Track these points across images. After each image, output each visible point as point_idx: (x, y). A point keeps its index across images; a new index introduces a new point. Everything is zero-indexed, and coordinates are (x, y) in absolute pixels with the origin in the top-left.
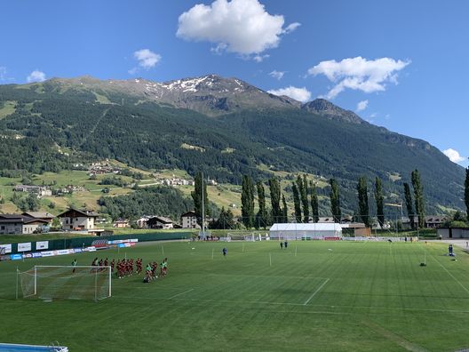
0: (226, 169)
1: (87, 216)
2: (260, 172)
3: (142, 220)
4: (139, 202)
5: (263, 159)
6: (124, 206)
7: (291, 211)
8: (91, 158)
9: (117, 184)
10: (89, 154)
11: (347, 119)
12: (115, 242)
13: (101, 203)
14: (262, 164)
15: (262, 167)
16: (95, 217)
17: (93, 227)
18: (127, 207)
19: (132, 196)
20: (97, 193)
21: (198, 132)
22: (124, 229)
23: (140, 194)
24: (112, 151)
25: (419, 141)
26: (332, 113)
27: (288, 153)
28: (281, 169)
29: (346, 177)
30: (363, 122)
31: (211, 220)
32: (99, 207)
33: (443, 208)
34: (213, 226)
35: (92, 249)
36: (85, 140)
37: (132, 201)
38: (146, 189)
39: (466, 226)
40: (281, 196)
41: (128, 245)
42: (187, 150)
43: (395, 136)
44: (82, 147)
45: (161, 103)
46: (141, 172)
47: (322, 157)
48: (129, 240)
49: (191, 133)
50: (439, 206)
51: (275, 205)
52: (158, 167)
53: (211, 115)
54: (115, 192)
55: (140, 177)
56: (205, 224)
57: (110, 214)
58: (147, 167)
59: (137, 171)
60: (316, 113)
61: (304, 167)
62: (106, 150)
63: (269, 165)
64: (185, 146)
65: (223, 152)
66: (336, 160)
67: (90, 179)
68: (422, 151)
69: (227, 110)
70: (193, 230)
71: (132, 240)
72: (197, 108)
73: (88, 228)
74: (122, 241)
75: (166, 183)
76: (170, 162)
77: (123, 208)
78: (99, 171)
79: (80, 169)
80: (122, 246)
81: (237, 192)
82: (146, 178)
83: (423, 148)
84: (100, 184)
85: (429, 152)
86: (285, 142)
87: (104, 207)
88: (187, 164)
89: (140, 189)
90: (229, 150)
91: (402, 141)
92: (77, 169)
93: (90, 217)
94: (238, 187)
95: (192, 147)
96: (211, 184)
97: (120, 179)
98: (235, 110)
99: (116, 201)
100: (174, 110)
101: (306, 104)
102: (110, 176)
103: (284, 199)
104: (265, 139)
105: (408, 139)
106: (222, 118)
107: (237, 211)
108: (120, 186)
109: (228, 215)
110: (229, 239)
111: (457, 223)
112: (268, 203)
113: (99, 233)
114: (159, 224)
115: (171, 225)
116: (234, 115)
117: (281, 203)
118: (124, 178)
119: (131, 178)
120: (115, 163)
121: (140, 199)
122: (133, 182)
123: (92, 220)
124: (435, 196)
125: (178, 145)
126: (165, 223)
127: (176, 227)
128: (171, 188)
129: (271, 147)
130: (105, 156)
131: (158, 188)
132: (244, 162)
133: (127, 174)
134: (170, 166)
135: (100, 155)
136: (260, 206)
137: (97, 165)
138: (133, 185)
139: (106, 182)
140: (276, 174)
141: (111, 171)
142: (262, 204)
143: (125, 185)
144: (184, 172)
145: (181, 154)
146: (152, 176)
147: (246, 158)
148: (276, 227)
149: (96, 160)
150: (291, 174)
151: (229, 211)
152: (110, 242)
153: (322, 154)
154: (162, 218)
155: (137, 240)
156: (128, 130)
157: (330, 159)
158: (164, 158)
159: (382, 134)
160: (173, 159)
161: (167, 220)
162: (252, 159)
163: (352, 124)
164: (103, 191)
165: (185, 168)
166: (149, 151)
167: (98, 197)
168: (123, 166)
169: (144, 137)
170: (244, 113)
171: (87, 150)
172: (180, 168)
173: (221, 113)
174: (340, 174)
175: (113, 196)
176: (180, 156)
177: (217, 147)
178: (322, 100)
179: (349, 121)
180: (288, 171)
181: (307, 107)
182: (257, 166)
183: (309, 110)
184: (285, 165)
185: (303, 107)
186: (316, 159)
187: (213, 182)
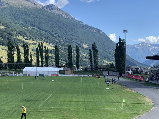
2: (19, 40)
5: (21, 33)
7: (34, 61)
11: (64, 16)
14: (20, 36)
15: (20, 37)
25: (98, 29)
26: (57, 12)
27: (34, 31)
28: (30, 39)
29: (63, 45)
30: (72, 18)
33: (106, 62)
39: (115, 70)
40: (30, 53)
43: (87, 26)
47: (51, 34)
50: (104, 61)
51: (26, 58)
60: (50, 12)
61: (42, 39)
63: (24, 37)
66: (59, 36)
68: (98, 34)
69: (1, 5)
81: (6, 50)
83: (99, 33)
85: (101, 35)
86: (33, 25)
90: (2, 27)
91: (89, 29)
94: (6, 48)
98: (6, 6)
101: (44, 6)
103: (31, 55)
104: (22, 23)
105: (92, 28)
107: (5, 60)
111: (112, 68)
112: (22, 57)
116: (5, 8)
117: (29, 57)
124: (103, 56)
129: (25, 27)
132: (10, 34)
136: (18, 58)
140: (27, 41)
147: (11, 32)
148: (26, 69)
150: (35, 42)
151: (0, 60)
153: (51, 33)
157: (55, 36)
159: (81, 25)
162: (14, 33)
170: (11, 7)
174: (60, 43)
178: (53, 5)
179: (66, 17)
180: (34, 41)
181: (45, 8)
182: (17, 37)
183: (46, 10)
184: (32, 37)
185: (43, 8)
186: (49, 35)
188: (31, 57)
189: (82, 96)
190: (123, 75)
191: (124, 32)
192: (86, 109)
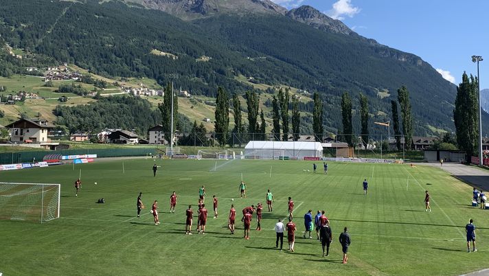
0: (200, 80)
1: (40, 128)
2: (238, 84)
3: (104, 133)
4: (102, 114)
5: (242, 70)
6: (82, 116)
8: (46, 62)
9: (76, 93)
10: (45, 57)
11: (334, 29)
12: (70, 157)
13: (57, 113)
14: (241, 76)
15: (241, 78)
16: (49, 129)
17: (46, 139)
18: (87, 118)
19: (93, 106)
20: (52, 102)
21: (170, 36)
22: (82, 143)
23: (103, 104)
24: (72, 55)
25: (411, 55)
26: (318, 21)
27: (270, 64)
28: (261, 82)
29: (331, 92)
30: (352, 33)
31: (181, 135)
32: (54, 118)
33: (433, 129)
34: (183, 142)
35: (43, 164)
36: (40, 41)
37: (92, 112)
38: (109, 99)
39: (455, 149)
40: (259, 111)
41: (85, 161)
42: (156, 57)
43: (386, 49)
44: (37, 49)
45: (129, 3)
46: (105, 79)
47: (306, 70)
48: (86, 156)
49: (163, 38)
50: (430, 126)
51: (252, 120)
52: (124, 75)
53: (185, 19)
54: (74, 101)
55: (103, 84)
56: (174, 139)
57: (67, 125)
58: (111, 74)
59: (100, 78)
60: (302, 21)
61: (287, 80)
62: (65, 54)
63: (248, 76)
64: (156, 52)
65: (197, 60)
66: (321, 73)
67: (45, 86)
68: (413, 67)
69: (204, 13)
70: (161, 146)
71: (90, 156)
72: (170, 10)
73: (41, 140)
74: (78, 156)
75: (132, 93)
76: (138, 70)
77: (82, 120)
78: (56, 77)
79: (34, 74)
80: (78, 162)
81: (212, 105)
82: (110, 87)
83: (415, 63)
84: (56, 91)
85: (420, 68)
86: (266, 52)
87: (60, 118)
88: (157, 72)
89: (102, 98)
90: (205, 59)
91: (392, 55)
92: (31, 74)
93: (43, 128)
94: (213, 100)
95: (163, 54)
96: (183, 96)
97: (79, 87)
98: (212, 14)
99: (75, 111)
100: (144, 12)
101: (291, 11)
102: (69, 82)
103: (262, 116)
104: (246, 48)
105: (399, 53)
106: (197, 22)
107: (210, 126)
108: (80, 94)
109: (200, 130)
110: (199, 158)
111: (445, 145)
112: (245, 119)
113: (52, 147)
114: (122, 138)
115: (136, 140)
116: (211, 19)
117: (259, 117)
118: (85, 86)
119: (91, 87)
120: (75, 68)
121: (102, 110)
122: (95, 91)
123: (46, 132)
124: (425, 116)
125: (148, 51)
126: (129, 137)
127: (142, 142)
128: (138, 98)
129: (251, 57)
130: (63, 60)
131: (123, 98)
132: (221, 72)
133: (87, 80)
134: (138, 74)
135: (57, 59)
136: (236, 122)
137: (54, 70)
138: (94, 94)
139: (64, 90)
140: (256, 86)
141: (70, 77)
142: (237, 119)
143: (85, 93)
144: (153, 81)
145: (150, 60)
146: (116, 85)
147: (223, 68)
148: (252, 144)
149: (52, 64)
150: (272, 87)
151: (202, 126)
152: (64, 158)
153: (306, 66)
154: (126, 132)
155: (95, 156)
156: (90, 31)
157: (315, 72)
158: (130, 64)
159: (372, 47)
160: (141, 67)
161: (131, 134)
162: (230, 69)
163: (339, 34)
164: (60, 100)
165: (155, 77)
166: (114, 56)
167: (54, 106)
168: (84, 72)
169: (109, 41)
170: (223, 17)
171: (43, 53)
172: (149, 76)
173: (198, 16)
174: (324, 89)
175: (71, 106)
176: (149, 62)
177: (191, 55)
178: (308, 7)
179: (337, 31)
180: (269, 84)
181: (292, 14)
182: (236, 78)
183: (294, 18)
184: (266, 77)
185: (288, 14)
186: (301, 72)
187: (186, 93)
188: (263, 120)
189: (371, 208)
190: (473, 159)
191: (474, 60)
192: (380, 239)
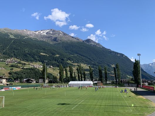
0: (56, 62)
1: (3, 78)
2: (68, 63)
3: (25, 80)
4: (24, 74)
5: (69, 59)
6: (19, 75)
8: (7, 57)
9: (16, 67)
10: (6, 56)
11: (98, 46)
12: (12, 88)
13: (10, 73)
14: (69, 61)
15: (69, 62)
17: (5, 82)
19: (22, 71)
21: (46, 49)
22: (17, 83)
23: (25, 71)
24: (15, 55)
25: (121, 54)
26: (93, 44)
27: (78, 57)
28: (75, 63)
29: (97, 65)
30: (103, 47)
31: (49, 80)
32: (9, 75)
33: (129, 77)
34: (50, 82)
35: (3, 90)
36: (5, 51)
37: (21, 73)
38: (27, 69)
41: (17, 89)
42: (42, 55)
43: (114, 52)
44: (4, 53)
45: (33, 38)
46: (25, 63)
47: (89, 59)
48: (17, 87)
49: (44, 49)
50: (127, 76)
51: (71, 74)
52: (32, 61)
53: (51, 43)
54: (15, 70)
55: (25, 64)
56: (47, 81)
57: (13, 77)
58: (27, 61)
59: (24, 62)
60: (88, 44)
61: (83, 62)
62: (12, 55)
63: (71, 61)
64: (42, 54)
65: (55, 56)
66: (94, 60)
67: (6, 65)
68: (122, 57)
69: (57, 41)
70: (42, 84)
71: (19, 87)
72: (46, 40)
73: (4, 82)
74: (15, 87)
75: (34, 67)
76: (36, 59)
77: (18, 75)
78: (10, 62)
79: (2, 61)
80: (15, 89)
82: (27, 65)
83: (123, 56)
84: (10, 67)
85: (124, 58)
86: (77, 53)
87: (11, 75)
88: (42, 60)
89: (24, 69)
90: (57, 56)
91: (115, 54)
92: (1, 61)
93: (4, 79)
94: (59, 68)
95: (44, 54)
96: (50, 67)
97: (17, 65)
98: (60, 42)
99: (16, 73)
100: (38, 41)
102: (14, 64)
104: (70, 52)
105: (118, 53)
106: (55, 44)
107: (58, 77)
108: (17, 67)
113: (7, 85)
114: (30, 81)
115: (35, 82)
116: (59, 43)
118: (19, 65)
119: (21, 65)
120: (16, 59)
121: (24, 72)
122: (22, 66)
123: (5, 80)
124: (126, 73)
125: (39, 53)
126: (33, 81)
127: (37, 82)
128: (36, 68)
129: (72, 55)
130: (12, 57)
131: (31, 68)
132: (63, 60)
133: (20, 63)
134: (36, 61)
135: (10, 56)
136: (66, 75)
137: (9, 60)
138: (22, 67)
139: (12, 66)
140: (74, 64)
141: (14, 62)
143: (19, 67)
145: (40, 56)
146: (29, 64)
147: (63, 58)
148: (71, 82)
149: (9, 58)
150: (79, 64)
151: (56, 77)
152: (10, 88)
153: (89, 57)
154: (32, 79)
155: (21, 87)
156: (21, 47)
157: (92, 59)
158: (34, 58)
159: (109, 52)
160: (37, 58)
161: (33, 80)
162: (65, 59)
163: (99, 48)
164: (11, 69)
165: (41, 62)
166: (28, 55)
167: (9, 71)
168: (19, 60)
169: (27, 50)
170: (63, 42)
171: (5, 54)
172: (40, 61)
173: (55, 42)
174: (95, 65)
175: (14, 71)
176: (40, 57)
177: (53, 54)
178: (89, 39)
179: (98, 47)
180: (78, 63)
181: (85, 41)
182: (67, 61)
183: (85, 43)
184: (77, 61)
185: (83, 41)
186: (87, 59)
187: (51, 66)
188: (75, 74)
190: (139, 86)
